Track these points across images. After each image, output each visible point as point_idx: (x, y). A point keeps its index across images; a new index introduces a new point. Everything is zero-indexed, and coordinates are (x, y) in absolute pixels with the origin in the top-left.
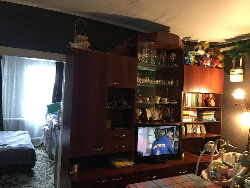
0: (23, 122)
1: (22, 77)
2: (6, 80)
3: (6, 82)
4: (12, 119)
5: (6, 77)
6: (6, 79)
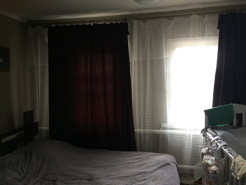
4: (148, 131)
5: (136, 63)
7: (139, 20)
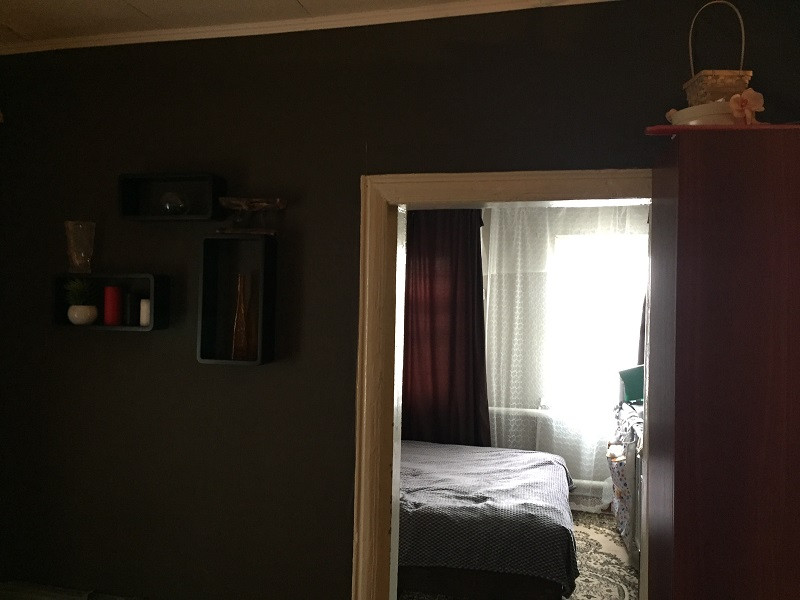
0: (546, 424)
1: (539, 277)
2: (495, 289)
3: (495, 294)
4: (514, 410)
5: (495, 279)
6: (495, 284)
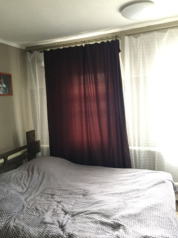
4: (143, 148)
7: (131, 36)
